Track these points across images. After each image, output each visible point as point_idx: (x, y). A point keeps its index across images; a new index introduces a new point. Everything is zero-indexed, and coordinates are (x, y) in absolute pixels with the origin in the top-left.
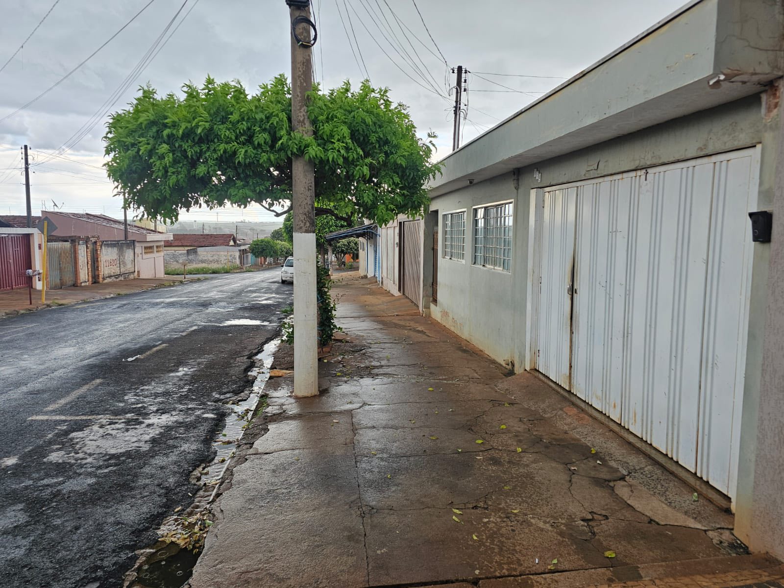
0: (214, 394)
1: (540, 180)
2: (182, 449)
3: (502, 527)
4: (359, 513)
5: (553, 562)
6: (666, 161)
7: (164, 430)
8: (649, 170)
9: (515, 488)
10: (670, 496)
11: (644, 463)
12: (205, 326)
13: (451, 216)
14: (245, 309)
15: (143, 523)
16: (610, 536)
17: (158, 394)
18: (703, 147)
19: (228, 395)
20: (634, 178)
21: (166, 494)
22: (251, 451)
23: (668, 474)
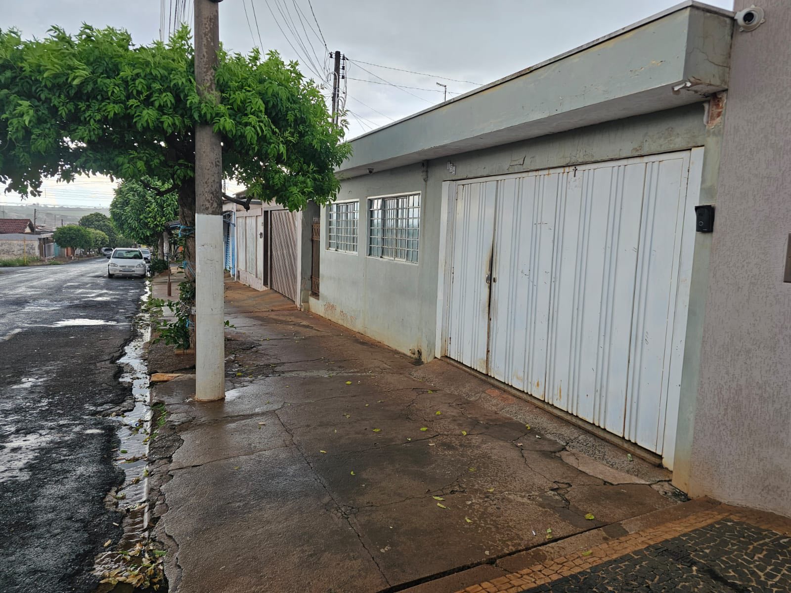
0: (86, 406)
1: (454, 172)
2: (78, 473)
3: (487, 507)
4: (340, 514)
5: (548, 532)
6: (599, 159)
7: (39, 453)
8: (578, 168)
9: (478, 468)
10: (610, 459)
11: (576, 433)
12: (31, 329)
13: (337, 206)
14: (76, 307)
15: (71, 566)
16: (580, 500)
17: (7, 411)
18: (638, 148)
19: (106, 406)
20: (561, 174)
21: (84, 527)
22: (172, 466)
23: (600, 440)
